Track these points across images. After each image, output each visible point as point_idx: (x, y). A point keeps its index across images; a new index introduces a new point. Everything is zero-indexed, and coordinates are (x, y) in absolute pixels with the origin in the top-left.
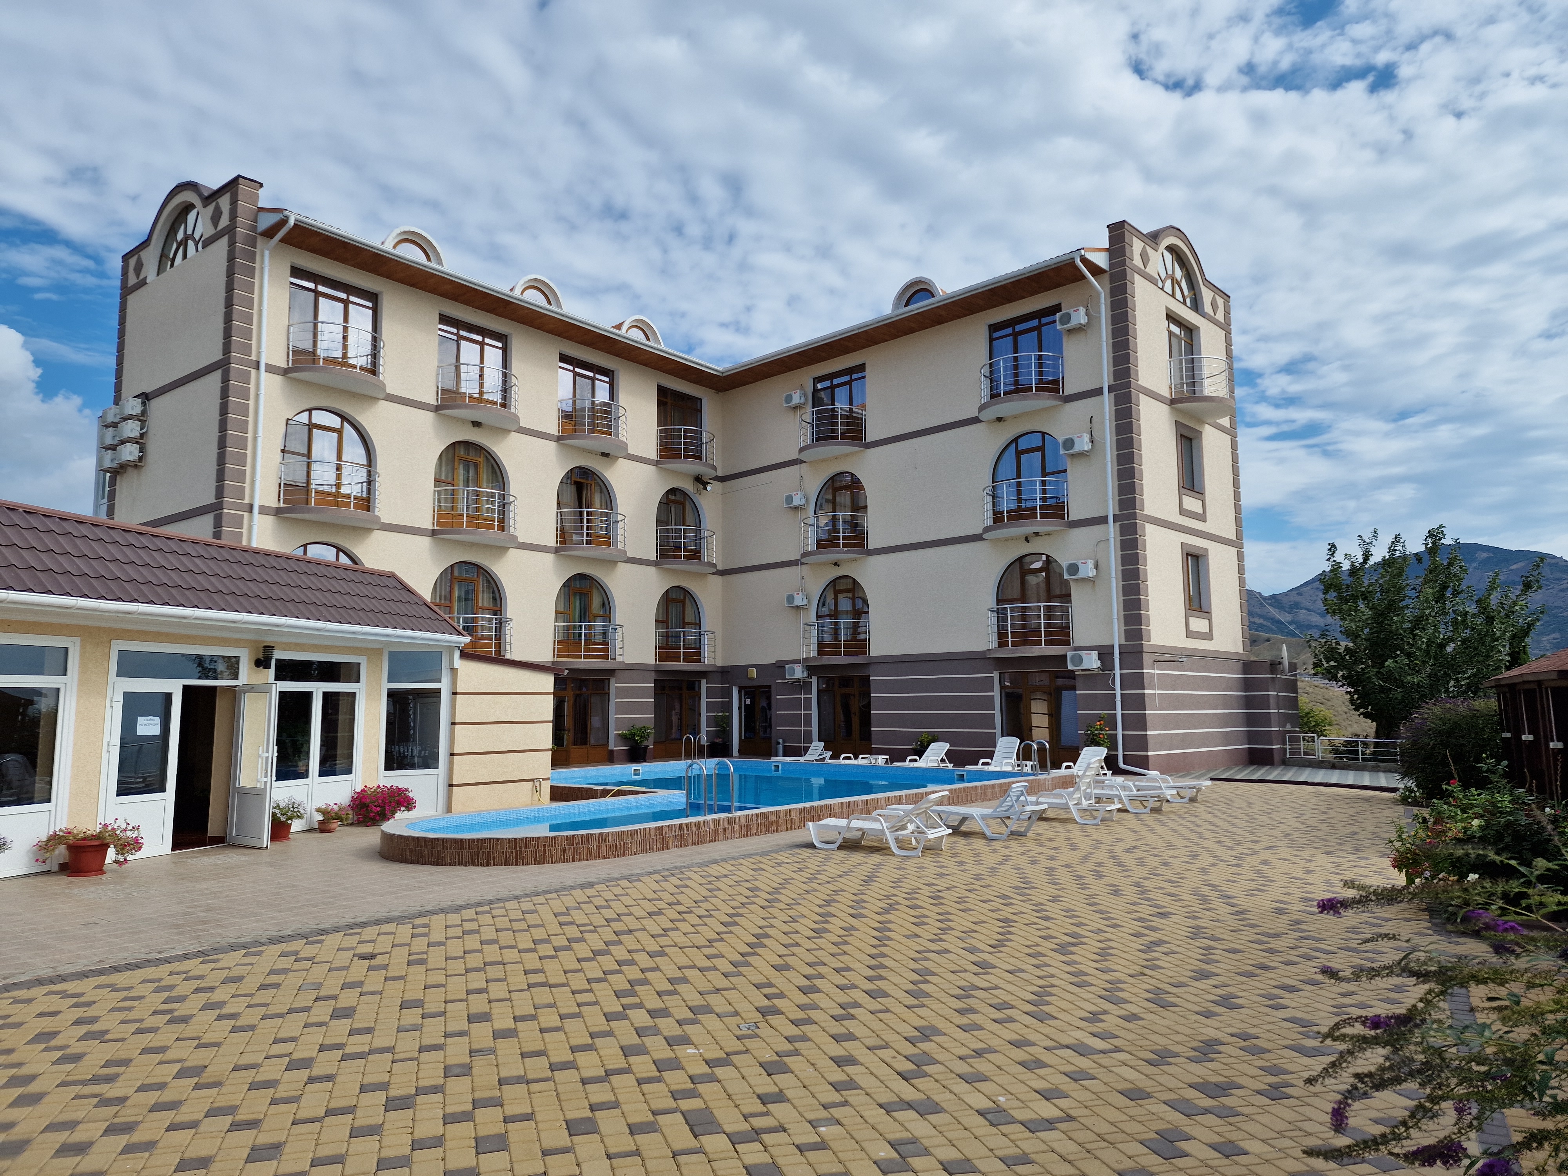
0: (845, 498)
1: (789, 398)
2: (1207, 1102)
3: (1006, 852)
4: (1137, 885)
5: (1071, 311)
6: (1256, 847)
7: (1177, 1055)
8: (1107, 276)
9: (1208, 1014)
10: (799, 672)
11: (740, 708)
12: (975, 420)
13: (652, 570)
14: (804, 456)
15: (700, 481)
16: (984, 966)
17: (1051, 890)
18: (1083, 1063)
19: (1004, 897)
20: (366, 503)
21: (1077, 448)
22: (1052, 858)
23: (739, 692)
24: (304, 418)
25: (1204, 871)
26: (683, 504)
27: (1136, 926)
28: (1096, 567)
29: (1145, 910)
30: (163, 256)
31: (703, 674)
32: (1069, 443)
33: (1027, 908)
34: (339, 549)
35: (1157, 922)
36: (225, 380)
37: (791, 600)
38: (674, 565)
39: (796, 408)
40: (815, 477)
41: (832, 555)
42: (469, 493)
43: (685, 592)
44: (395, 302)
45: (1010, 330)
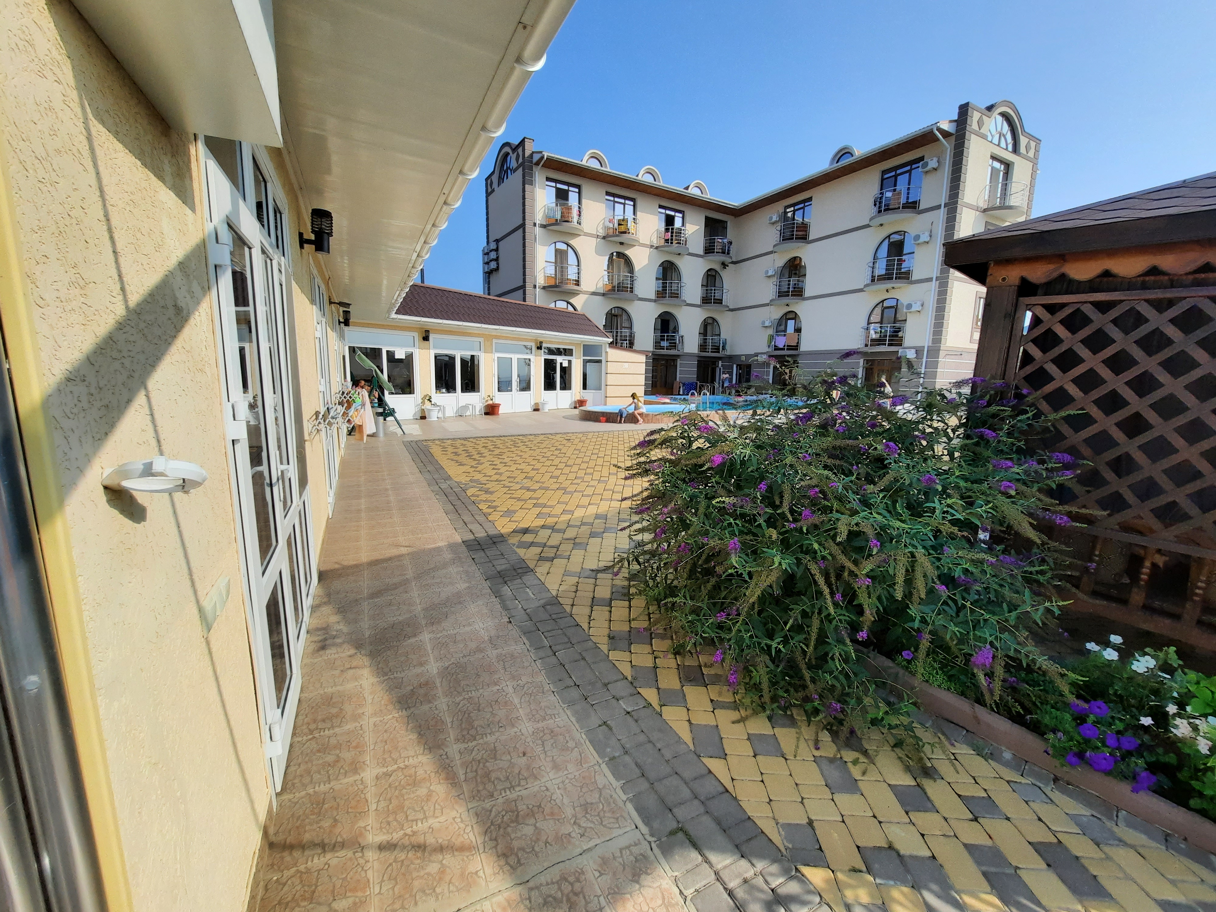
1: (771, 218)
5: (930, 160)
8: (953, 138)
10: (763, 358)
11: (736, 374)
12: (868, 226)
13: (699, 309)
14: (776, 249)
15: (724, 265)
20: (577, 283)
21: (921, 240)
23: (737, 367)
26: (715, 276)
28: (922, 305)
30: (499, 178)
31: (720, 358)
32: (918, 237)
34: (568, 303)
36: (524, 232)
37: (763, 322)
38: (708, 306)
39: (773, 223)
40: (780, 260)
41: (785, 300)
42: (619, 275)
43: (714, 319)
44: (588, 188)
45: (893, 173)
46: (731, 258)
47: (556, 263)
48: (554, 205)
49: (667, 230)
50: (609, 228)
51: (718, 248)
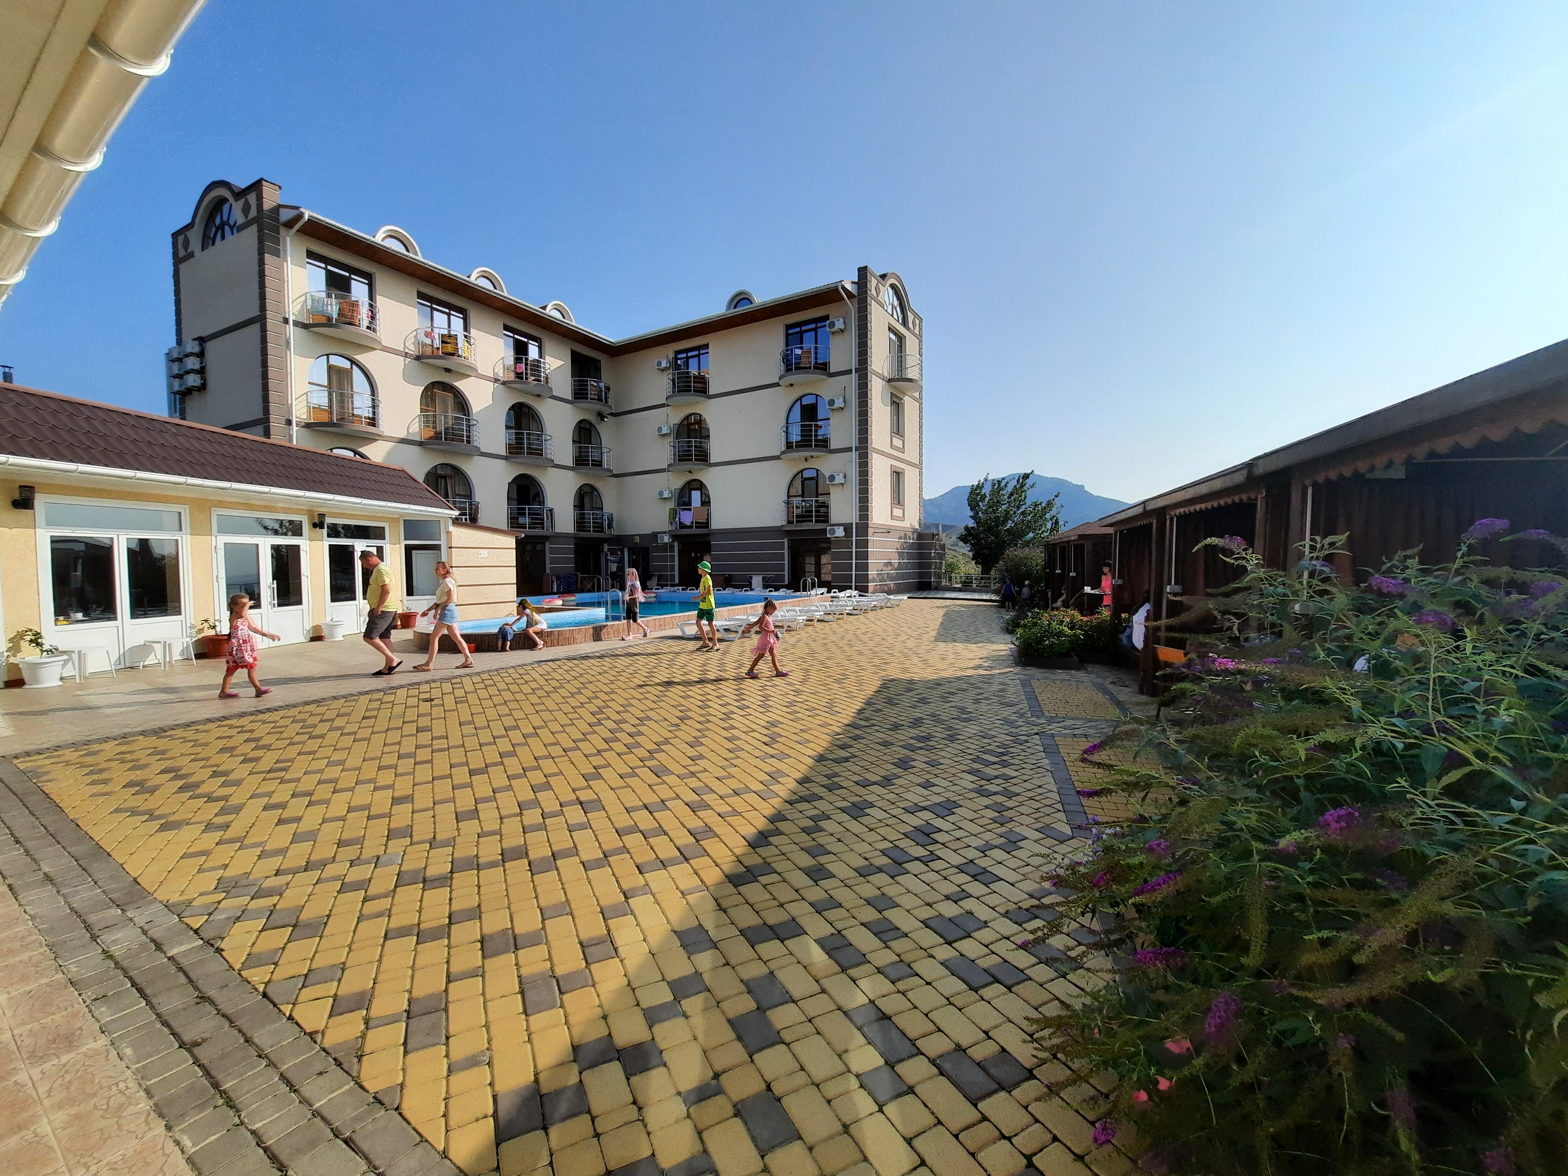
1: (659, 363)
2: (920, 745)
3: (799, 636)
4: (871, 650)
5: (835, 320)
6: (928, 630)
7: (903, 725)
8: (856, 299)
9: (914, 707)
10: (666, 539)
12: (777, 385)
13: (571, 473)
14: (668, 402)
15: (601, 416)
16: (798, 692)
17: (827, 654)
18: (858, 732)
19: (802, 658)
20: (373, 421)
21: (836, 406)
22: (824, 639)
23: (629, 551)
25: (904, 642)
27: (874, 669)
28: (845, 477)
29: (877, 661)
30: (205, 237)
32: (832, 402)
33: (815, 663)
34: (355, 452)
35: (884, 666)
36: (263, 331)
37: (661, 493)
38: (585, 470)
39: (663, 370)
40: (675, 417)
41: (688, 466)
42: (445, 417)
43: (593, 488)
44: (382, 280)
45: (798, 330)
46: (610, 407)
47: (330, 386)
48: (324, 295)
49: (518, 360)
50: (424, 345)
51: (591, 393)
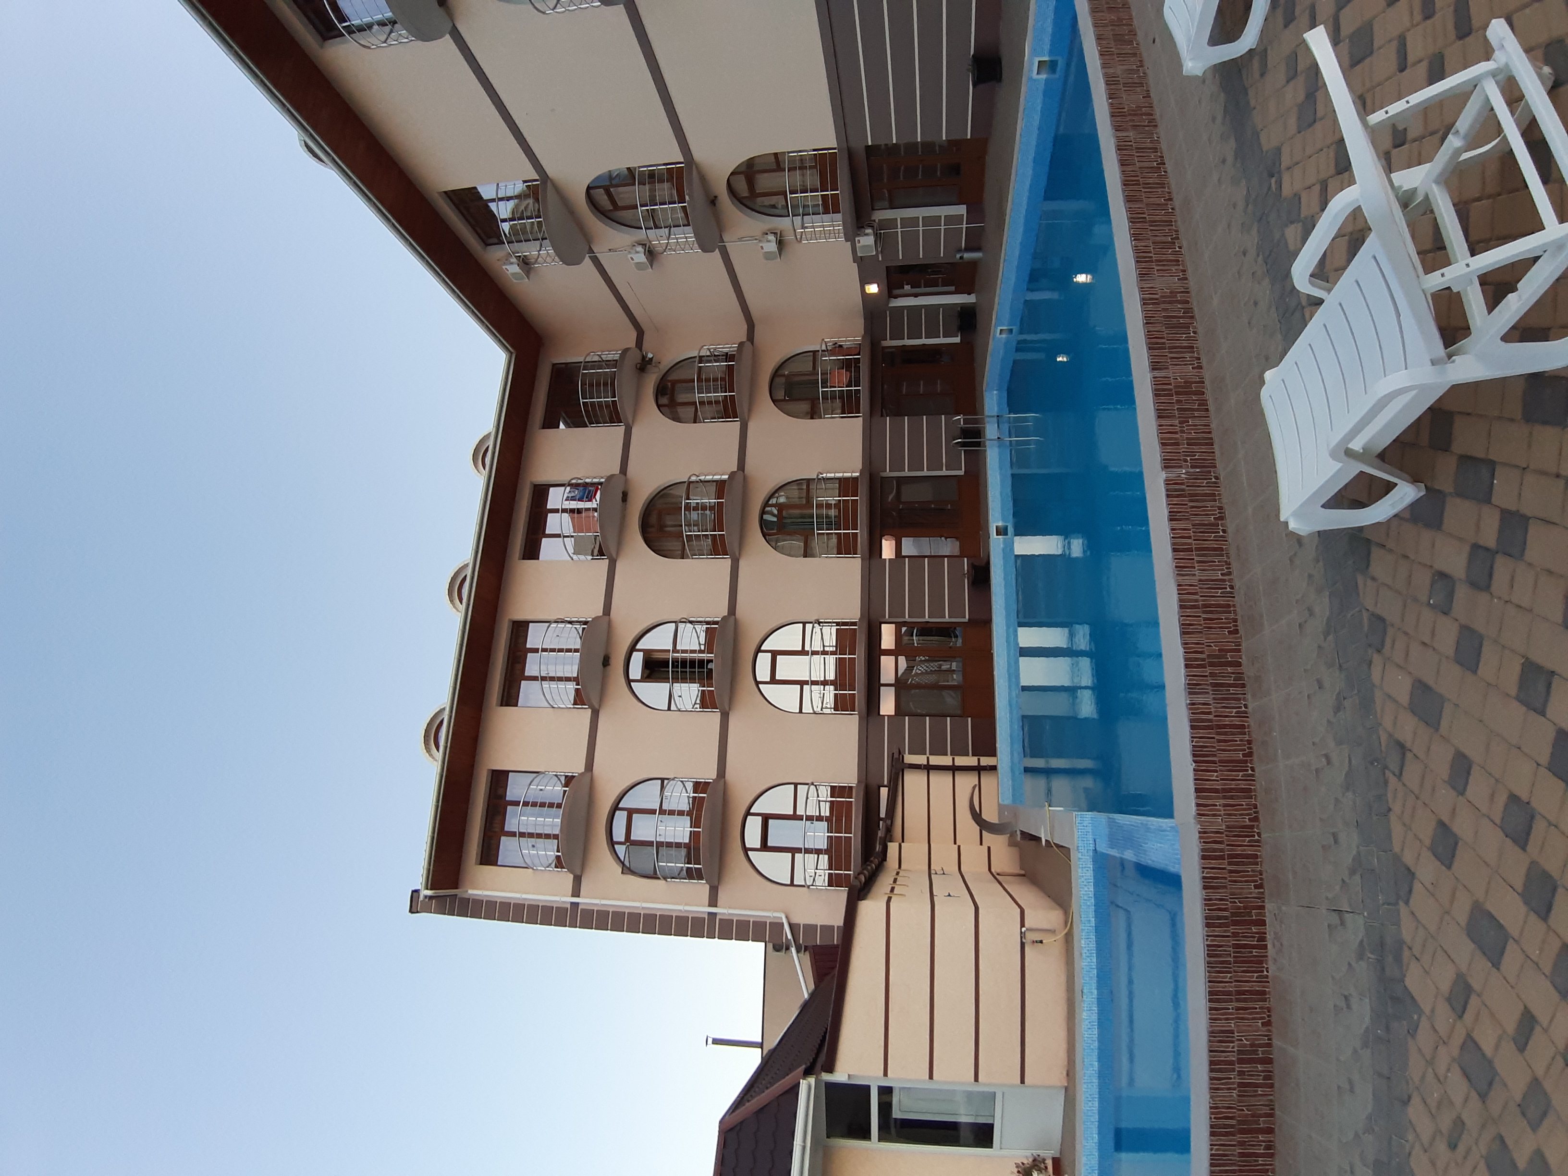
0: (624, 194)
10: (867, 241)
11: (916, 295)
13: (752, 426)
15: (644, 365)
23: (896, 297)
24: (621, 850)
26: (673, 384)
31: (874, 346)
34: (748, 813)
